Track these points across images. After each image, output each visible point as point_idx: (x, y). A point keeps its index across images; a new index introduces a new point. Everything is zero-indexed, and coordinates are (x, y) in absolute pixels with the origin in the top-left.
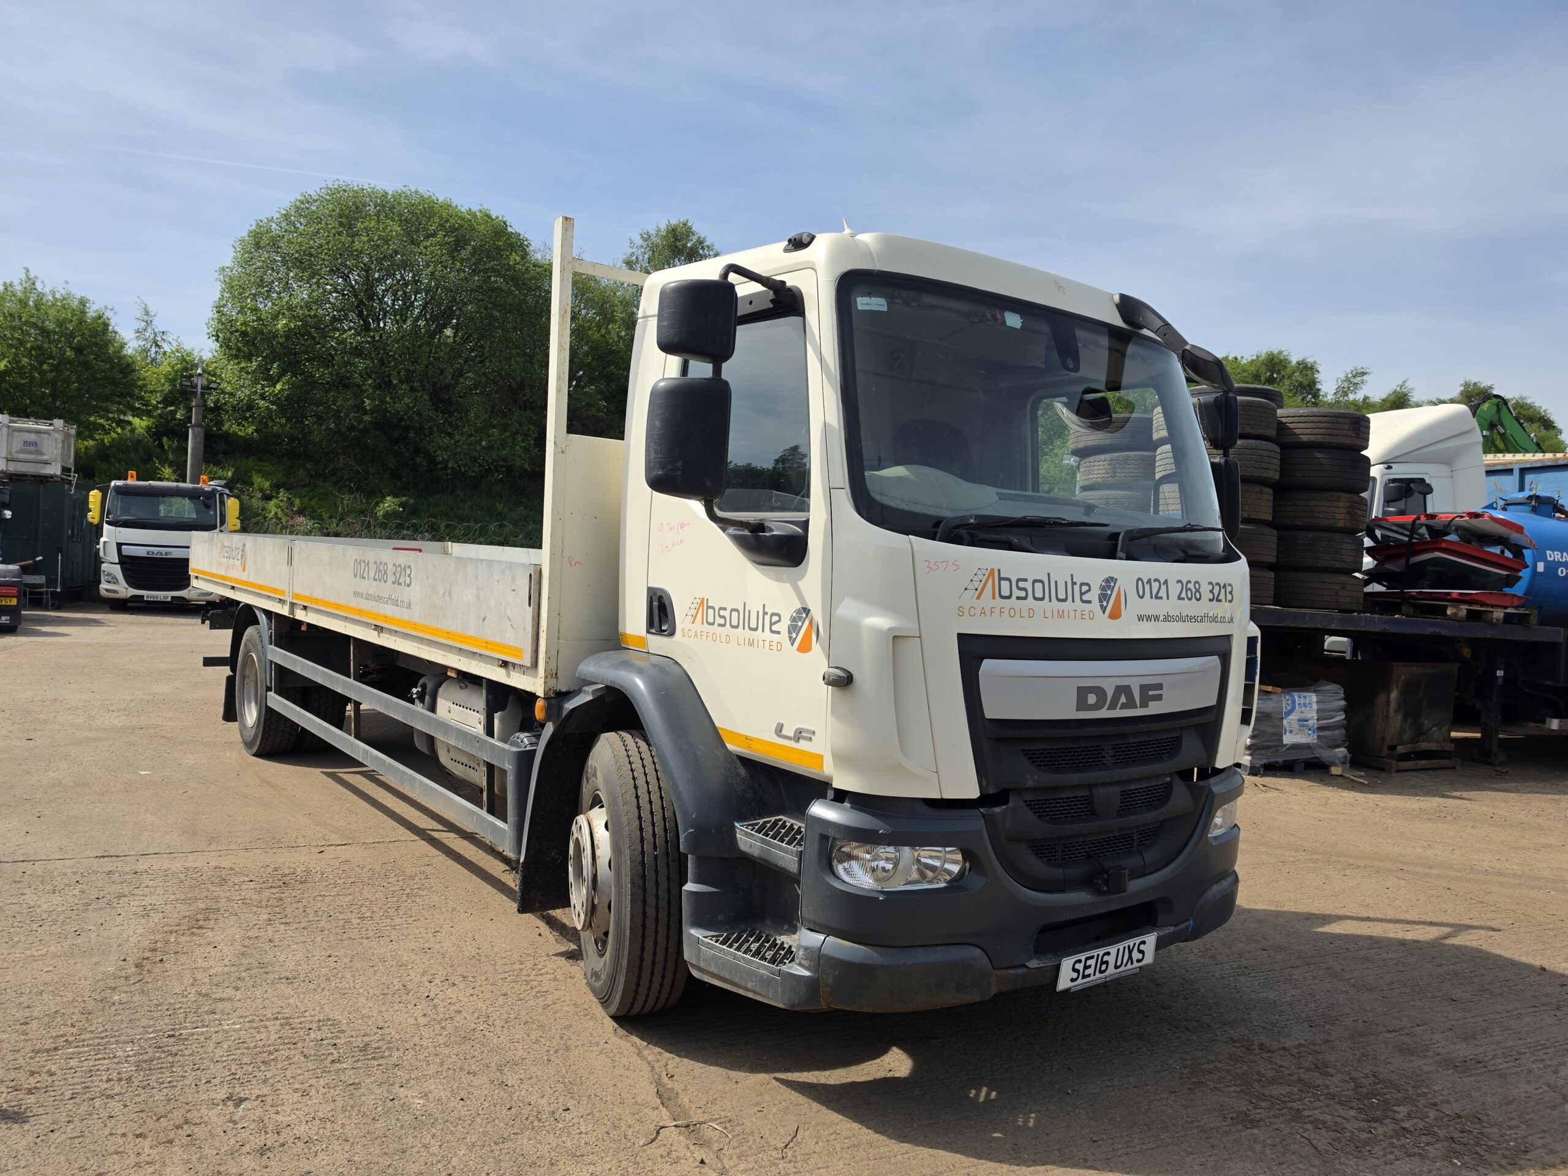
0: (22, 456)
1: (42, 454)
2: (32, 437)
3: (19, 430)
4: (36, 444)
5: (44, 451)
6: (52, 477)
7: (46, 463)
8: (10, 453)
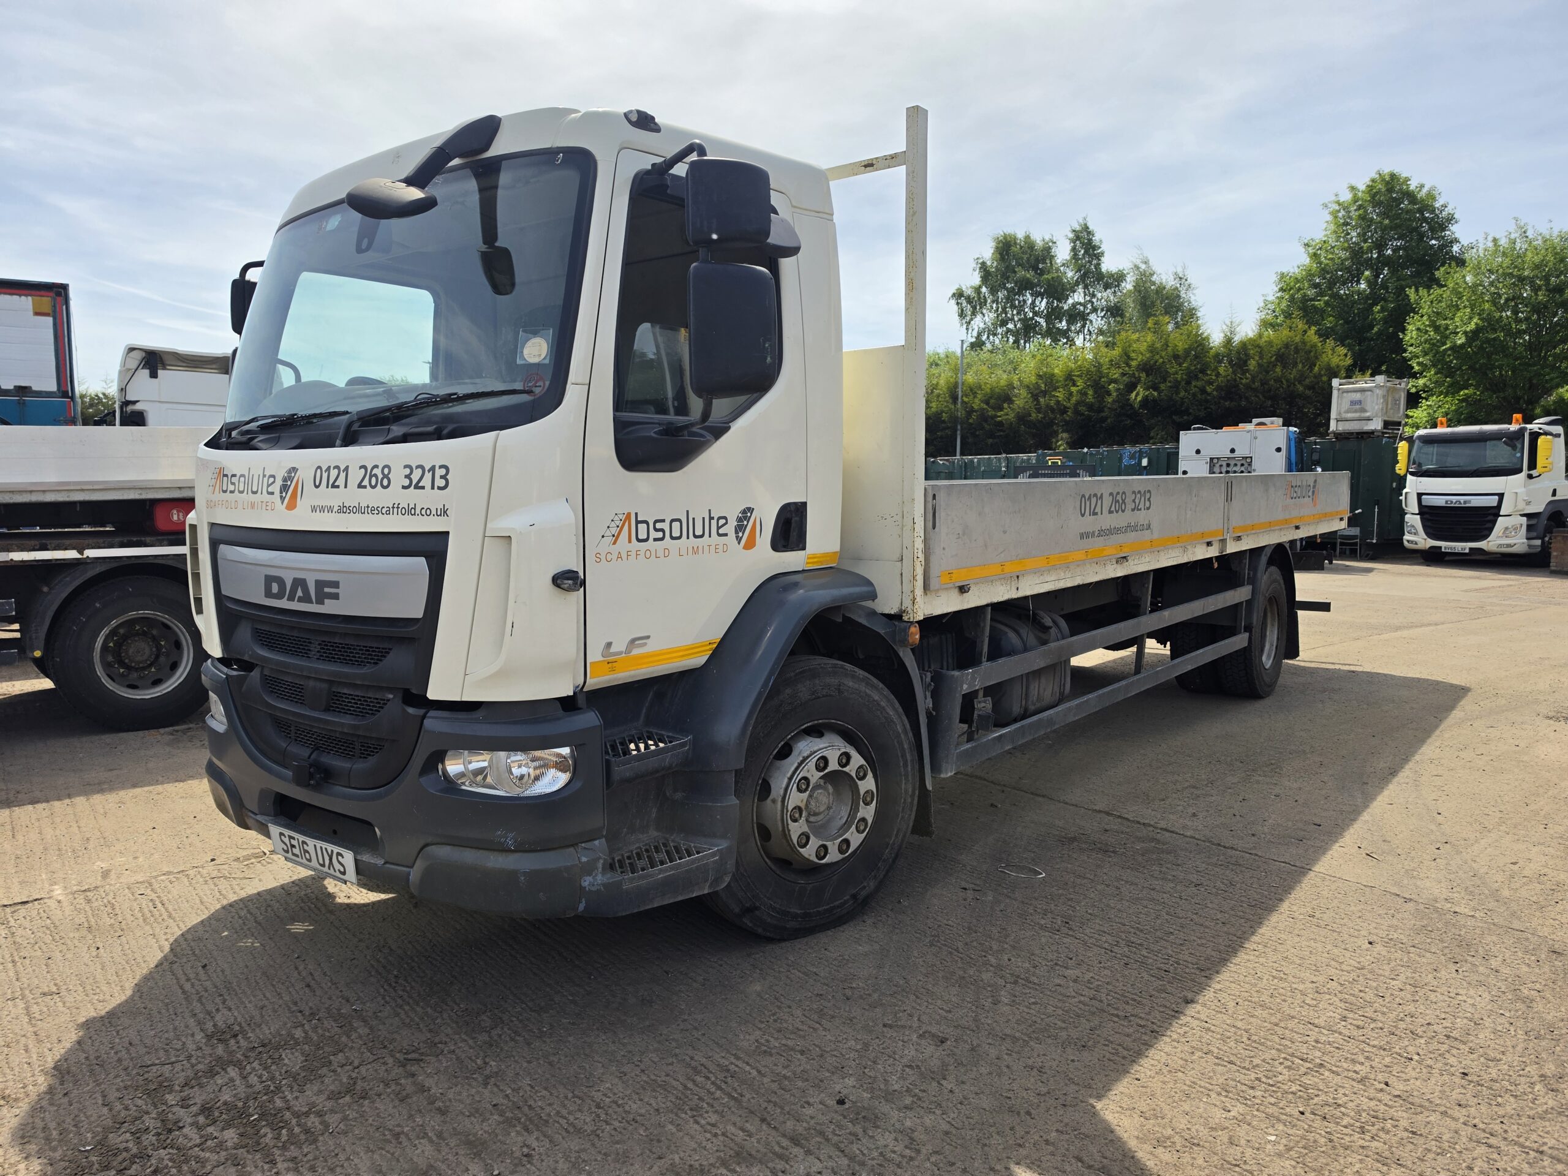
0: (1350, 415)
1: (1364, 410)
2: (1357, 396)
3: (1348, 391)
4: (1360, 402)
5: (1367, 408)
6: (1372, 432)
7: (1369, 419)
8: (1340, 414)
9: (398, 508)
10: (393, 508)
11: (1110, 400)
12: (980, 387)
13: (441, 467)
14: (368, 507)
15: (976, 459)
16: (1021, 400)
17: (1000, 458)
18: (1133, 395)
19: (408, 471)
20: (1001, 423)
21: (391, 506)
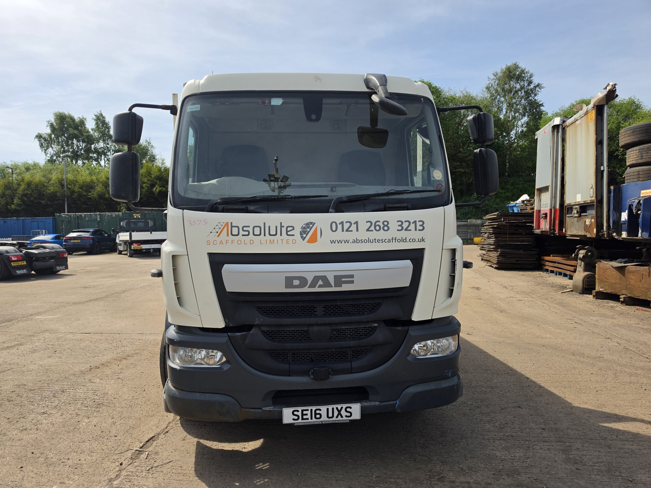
9: (395, 239)
10: (392, 239)
11: (144, 191)
13: (419, 221)
14: (375, 239)
15: (83, 214)
16: (99, 189)
17: (96, 214)
19: (400, 223)
20: (90, 198)
21: (391, 238)
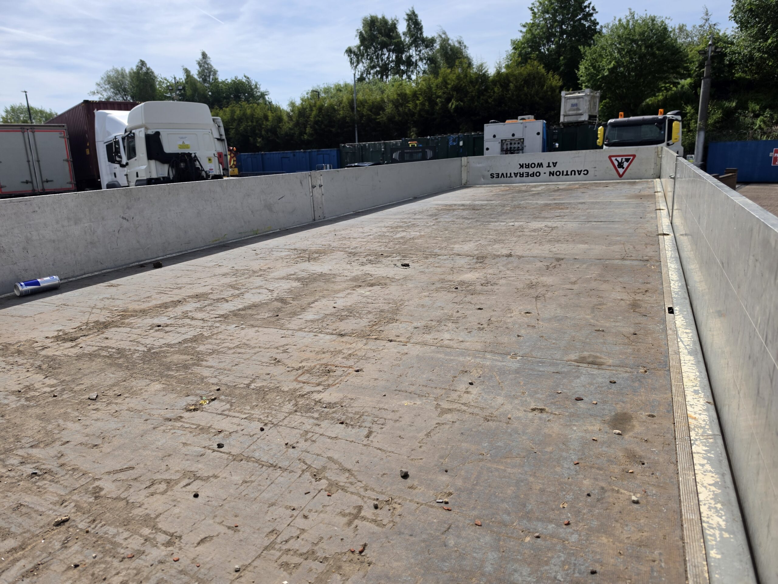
0: (571, 113)
1: (578, 109)
2: (575, 101)
3: (570, 99)
4: (576, 105)
5: (581, 108)
6: (583, 122)
7: (581, 115)
8: (565, 112)
11: (438, 108)
12: (366, 102)
15: (367, 144)
16: (389, 108)
17: (380, 144)
18: (450, 104)
